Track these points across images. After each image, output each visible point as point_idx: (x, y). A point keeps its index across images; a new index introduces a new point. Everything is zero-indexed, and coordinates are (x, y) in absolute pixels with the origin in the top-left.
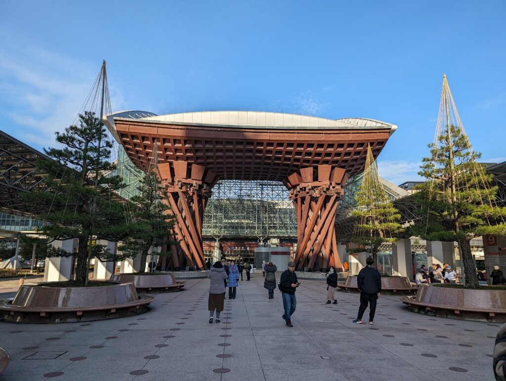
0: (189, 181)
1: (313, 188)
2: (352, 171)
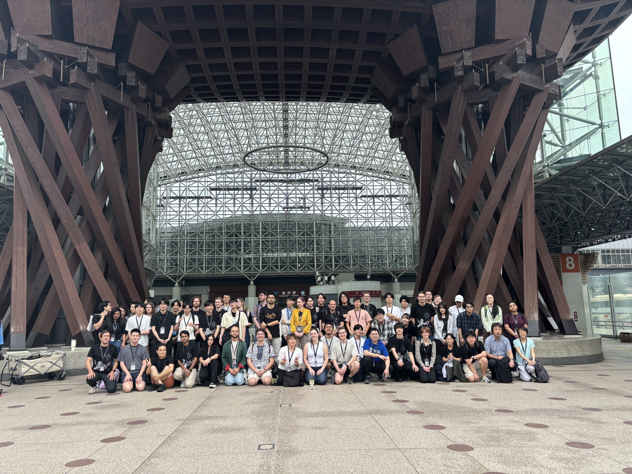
0: (63, 47)
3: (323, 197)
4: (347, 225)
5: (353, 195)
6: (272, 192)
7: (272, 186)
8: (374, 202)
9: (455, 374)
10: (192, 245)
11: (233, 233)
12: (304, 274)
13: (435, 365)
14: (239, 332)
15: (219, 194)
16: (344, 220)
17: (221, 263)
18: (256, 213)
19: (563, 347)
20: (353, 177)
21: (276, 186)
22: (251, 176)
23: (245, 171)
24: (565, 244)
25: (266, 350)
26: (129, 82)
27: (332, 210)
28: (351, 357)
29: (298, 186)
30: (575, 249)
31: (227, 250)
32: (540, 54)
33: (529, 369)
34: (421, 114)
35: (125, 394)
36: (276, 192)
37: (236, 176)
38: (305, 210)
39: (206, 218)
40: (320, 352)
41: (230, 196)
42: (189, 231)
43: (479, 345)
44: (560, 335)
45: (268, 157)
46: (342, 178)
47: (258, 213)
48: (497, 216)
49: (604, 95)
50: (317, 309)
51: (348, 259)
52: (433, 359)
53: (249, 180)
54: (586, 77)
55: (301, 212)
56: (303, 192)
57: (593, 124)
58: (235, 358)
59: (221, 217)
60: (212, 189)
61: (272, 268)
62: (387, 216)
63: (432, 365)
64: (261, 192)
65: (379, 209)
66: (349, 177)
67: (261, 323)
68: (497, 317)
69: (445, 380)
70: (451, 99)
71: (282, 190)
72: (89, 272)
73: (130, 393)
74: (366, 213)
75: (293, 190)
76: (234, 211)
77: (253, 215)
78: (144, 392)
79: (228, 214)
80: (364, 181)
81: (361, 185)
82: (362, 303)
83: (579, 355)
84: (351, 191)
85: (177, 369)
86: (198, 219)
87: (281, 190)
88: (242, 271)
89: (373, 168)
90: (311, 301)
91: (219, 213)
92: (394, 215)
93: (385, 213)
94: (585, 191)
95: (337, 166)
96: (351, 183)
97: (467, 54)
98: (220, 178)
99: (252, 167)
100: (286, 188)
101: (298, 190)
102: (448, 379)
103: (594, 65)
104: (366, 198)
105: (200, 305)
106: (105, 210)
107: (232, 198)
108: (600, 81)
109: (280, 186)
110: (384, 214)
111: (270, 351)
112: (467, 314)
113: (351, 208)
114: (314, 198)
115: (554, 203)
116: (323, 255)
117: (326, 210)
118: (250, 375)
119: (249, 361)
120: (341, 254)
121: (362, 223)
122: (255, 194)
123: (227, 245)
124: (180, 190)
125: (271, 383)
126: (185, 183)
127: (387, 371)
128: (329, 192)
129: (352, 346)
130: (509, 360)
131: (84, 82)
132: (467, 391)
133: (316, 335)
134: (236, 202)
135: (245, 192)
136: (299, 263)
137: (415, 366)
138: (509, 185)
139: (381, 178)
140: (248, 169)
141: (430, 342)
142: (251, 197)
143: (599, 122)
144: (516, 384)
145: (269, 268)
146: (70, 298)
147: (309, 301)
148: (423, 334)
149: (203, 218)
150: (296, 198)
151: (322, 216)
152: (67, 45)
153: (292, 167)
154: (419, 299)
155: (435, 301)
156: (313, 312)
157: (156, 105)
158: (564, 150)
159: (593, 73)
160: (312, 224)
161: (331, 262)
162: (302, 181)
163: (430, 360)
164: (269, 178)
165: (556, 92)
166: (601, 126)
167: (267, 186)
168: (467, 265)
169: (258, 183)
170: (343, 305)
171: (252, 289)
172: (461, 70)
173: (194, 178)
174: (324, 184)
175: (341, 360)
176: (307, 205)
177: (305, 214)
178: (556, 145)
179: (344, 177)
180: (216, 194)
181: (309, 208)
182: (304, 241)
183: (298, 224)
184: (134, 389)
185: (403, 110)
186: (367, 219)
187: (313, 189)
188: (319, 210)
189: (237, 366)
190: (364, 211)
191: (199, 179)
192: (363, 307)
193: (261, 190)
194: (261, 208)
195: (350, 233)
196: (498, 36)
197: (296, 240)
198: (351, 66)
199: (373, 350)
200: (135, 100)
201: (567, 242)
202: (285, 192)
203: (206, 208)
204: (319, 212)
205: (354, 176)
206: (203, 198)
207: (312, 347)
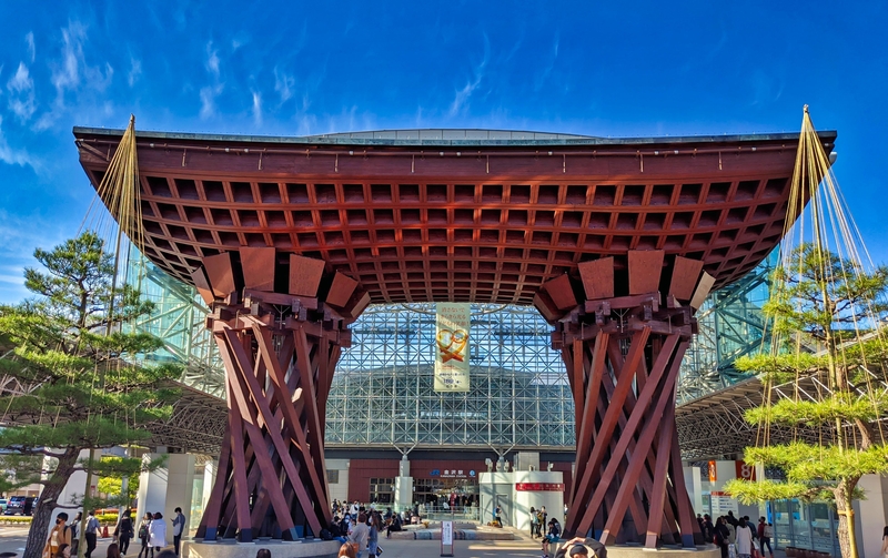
0: (280, 299)
1: (615, 314)
2: (721, 269)
3: (501, 344)
4: (533, 383)
11: (382, 390)
12: (474, 448)
15: (366, 339)
16: (531, 375)
18: (412, 363)
22: (408, 315)
27: (513, 362)
31: (374, 413)
34: (574, 342)
37: (389, 315)
47: (416, 363)
53: (404, 320)
56: (475, 337)
59: (368, 368)
64: (420, 337)
70: (595, 337)
76: (385, 361)
77: (409, 366)
79: (377, 365)
88: (391, 443)
91: (365, 363)
97: (606, 304)
107: (383, 344)
113: (540, 360)
114: (489, 345)
116: (501, 422)
117: (506, 362)
120: (524, 422)
122: (412, 339)
128: (510, 337)
135: (399, 336)
142: (407, 343)
145: (427, 438)
151: (501, 369)
152: (283, 296)
160: (487, 381)
161: (511, 431)
162: (474, 322)
164: (431, 318)
169: (417, 325)
171: (404, 465)
172: (601, 318)
174: (504, 327)
176: (480, 355)
180: (363, 339)
181: (482, 359)
187: (488, 334)
188: (496, 362)
193: (421, 333)
194: (419, 358)
196: (631, 291)
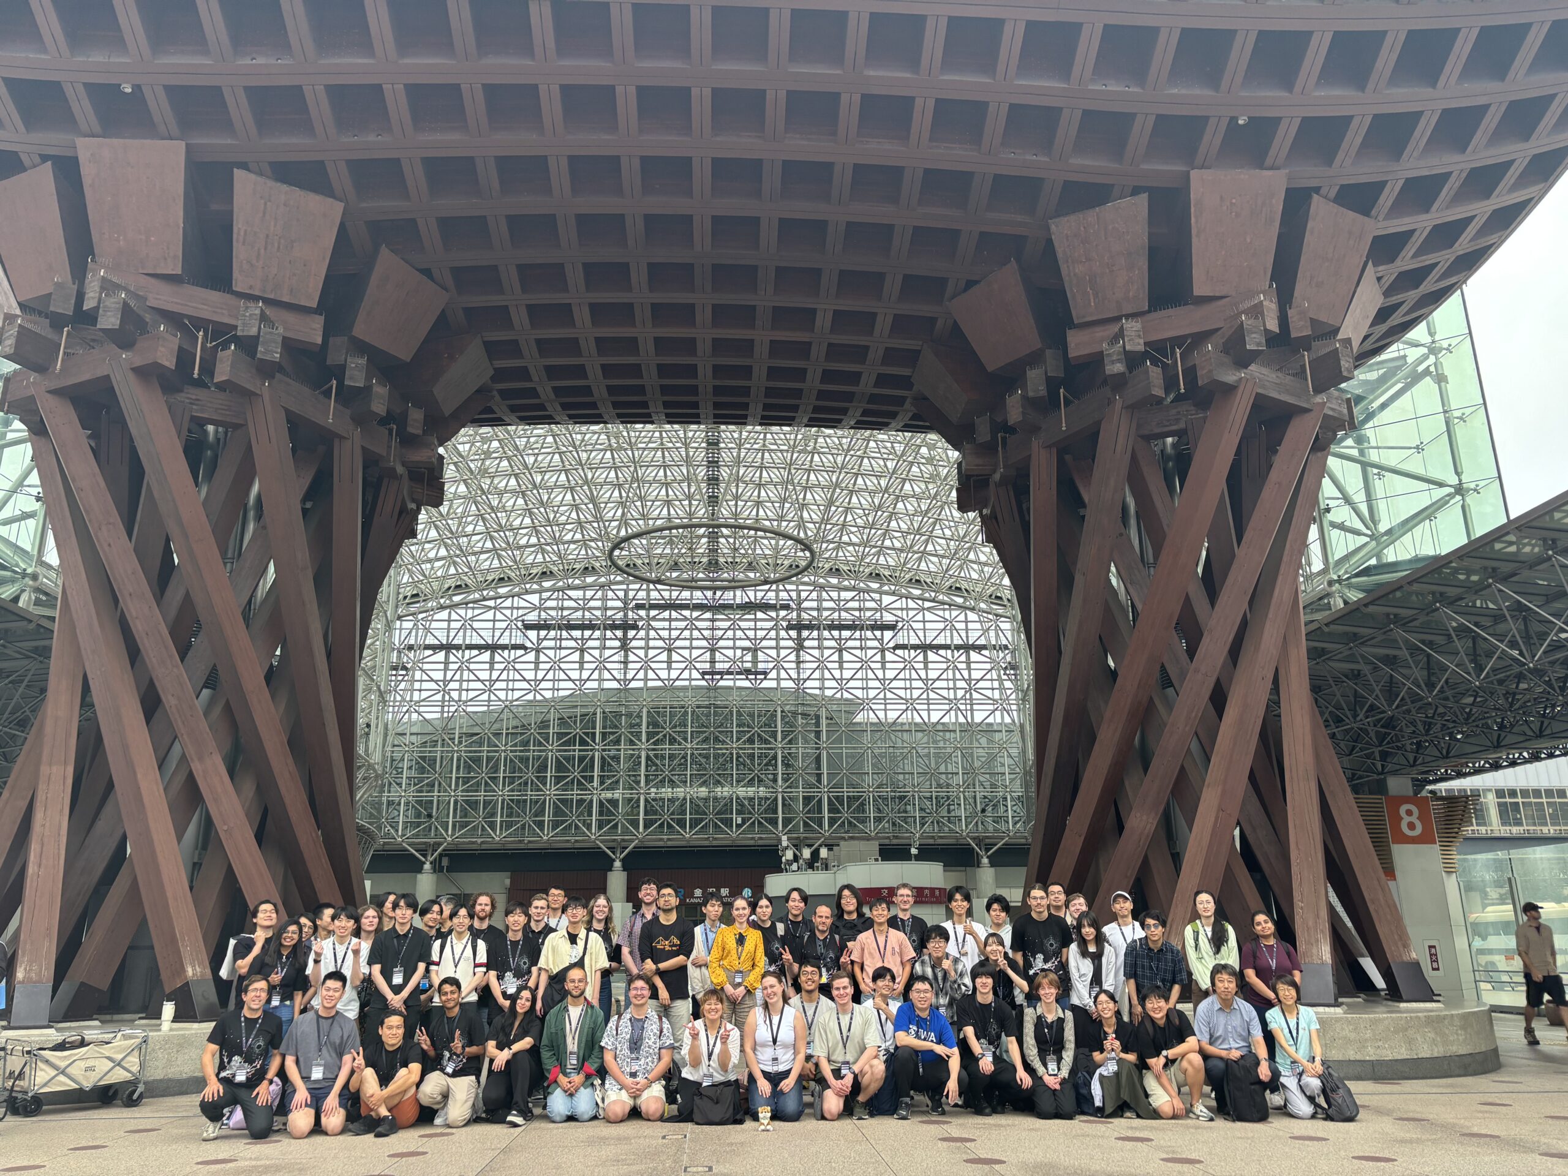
0: (204, 302)
3: (800, 647)
4: (859, 718)
5: (875, 644)
6: (675, 634)
7: (677, 620)
8: (926, 662)
9: (1125, 1096)
10: (470, 766)
11: (575, 736)
12: (752, 842)
13: (1073, 1072)
14: (587, 983)
15: (545, 639)
16: (853, 706)
17: (541, 812)
18: (633, 685)
19: (1396, 1032)
20: (873, 600)
21: (686, 619)
22: (626, 595)
23: (611, 583)
24: (1395, 773)
25: (652, 1028)
26: (351, 378)
27: (822, 679)
28: (863, 1049)
29: (740, 619)
30: (1420, 784)
31: (558, 780)
32: (1299, 329)
33: (1307, 1085)
34: (1030, 456)
35: (293, 1141)
36: (687, 633)
37: (589, 594)
38: (756, 679)
39: (510, 698)
40: (786, 1034)
41: (572, 644)
42: (464, 730)
43: (1177, 1022)
44: (1390, 1003)
45: (668, 551)
46: (848, 601)
47: (640, 684)
48: (1219, 699)
49: (1461, 418)
50: (781, 928)
51: (863, 804)
52: (1068, 1056)
53: (619, 604)
54: (1415, 378)
55: (747, 684)
56: (751, 634)
57: (1441, 485)
58: (575, 1049)
59: (548, 695)
60: (528, 627)
61: (670, 826)
62: (959, 697)
63: (1065, 1073)
64: (648, 634)
65: (938, 679)
66: (865, 600)
67: (643, 960)
68: (1224, 949)
69: (1100, 1113)
70: (1098, 424)
71: (699, 630)
72: (221, 827)
73: (306, 1140)
74: (906, 689)
75: (727, 630)
76: (580, 680)
77: (626, 690)
78: (341, 1138)
79: (566, 689)
80: (902, 609)
81: (894, 618)
82: (893, 912)
83: (1436, 1055)
84: (869, 634)
85: (427, 1077)
86: (489, 701)
87: (697, 628)
88: (594, 835)
89: (923, 577)
90: (767, 907)
91: (543, 685)
92: (975, 695)
93: (955, 689)
94: (1430, 644)
95: (836, 572)
96: (868, 614)
97: (1132, 327)
98: (549, 599)
99: (629, 574)
100: (708, 624)
101: (740, 629)
102: (1109, 1110)
103: (1433, 350)
104: (906, 651)
105: (490, 915)
106: (270, 676)
107: (577, 649)
108: (1450, 387)
109: (697, 619)
110: (952, 691)
111: (661, 1032)
112: (1151, 945)
113: (871, 675)
114: (778, 648)
115: (1359, 671)
116: (800, 792)
117: (808, 679)
118: (609, 1092)
119: (608, 1057)
120: (846, 792)
121: (896, 714)
122: (634, 638)
123: (560, 767)
124: (449, 629)
125: (662, 1115)
126: (462, 612)
127: (952, 1085)
128: (815, 633)
129: (866, 1023)
130: (1257, 1063)
131: (247, 380)
132: (1152, 1140)
133: (774, 989)
134: (587, 657)
135: (609, 634)
136: (739, 813)
137: (1021, 1074)
138: (1244, 624)
139: (944, 603)
140: (619, 578)
141: (1060, 1011)
142: (625, 647)
143: (1454, 480)
144: (1277, 1125)
145: (661, 825)
146: (169, 894)
147: (761, 907)
148: (1041, 992)
149: (503, 698)
150: (734, 648)
151: (799, 692)
152: (215, 296)
153: (726, 575)
154: (1033, 903)
155: (1072, 909)
156: (768, 935)
157: (410, 430)
158: (1378, 544)
159: (1432, 369)
160: (774, 715)
161: (820, 811)
162: (749, 607)
163: (1059, 1059)
164: (670, 599)
165: (1340, 412)
166: (1460, 490)
167: (664, 620)
168: (1151, 820)
169: (642, 613)
170: (846, 917)
171: (617, 880)
172: (1119, 361)
173: (485, 599)
174: (804, 615)
175: (839, 1056)
176: (761, 666)
177: (756, 689)
178: (1357, 533)
179: (852, 599)
180: (538, 639)
181: (765, 673)
182: (751, 756)
183: (739, 714)
184: (318, 1129)
185: (989, 449)
186: (910, 704)
187: (776, 628)
188: (791, 679)
189: (579, 1069)
190: (901, 684)
191: (499, 601)
192: (893, 922)
193: (650, 628)
194: (646, 674)
195: (866, 738)
196: (1200, 289)
197: (732, 754)
198: (866, 348)
199: (917, 1032)
200: (362, 419)
201: (1398, 767)
202: (706, 633)
203: (511, 672)
204: (791, 684)
205: (876, 596)
206: (504, 647)
207: (768, 1022)
